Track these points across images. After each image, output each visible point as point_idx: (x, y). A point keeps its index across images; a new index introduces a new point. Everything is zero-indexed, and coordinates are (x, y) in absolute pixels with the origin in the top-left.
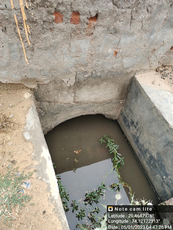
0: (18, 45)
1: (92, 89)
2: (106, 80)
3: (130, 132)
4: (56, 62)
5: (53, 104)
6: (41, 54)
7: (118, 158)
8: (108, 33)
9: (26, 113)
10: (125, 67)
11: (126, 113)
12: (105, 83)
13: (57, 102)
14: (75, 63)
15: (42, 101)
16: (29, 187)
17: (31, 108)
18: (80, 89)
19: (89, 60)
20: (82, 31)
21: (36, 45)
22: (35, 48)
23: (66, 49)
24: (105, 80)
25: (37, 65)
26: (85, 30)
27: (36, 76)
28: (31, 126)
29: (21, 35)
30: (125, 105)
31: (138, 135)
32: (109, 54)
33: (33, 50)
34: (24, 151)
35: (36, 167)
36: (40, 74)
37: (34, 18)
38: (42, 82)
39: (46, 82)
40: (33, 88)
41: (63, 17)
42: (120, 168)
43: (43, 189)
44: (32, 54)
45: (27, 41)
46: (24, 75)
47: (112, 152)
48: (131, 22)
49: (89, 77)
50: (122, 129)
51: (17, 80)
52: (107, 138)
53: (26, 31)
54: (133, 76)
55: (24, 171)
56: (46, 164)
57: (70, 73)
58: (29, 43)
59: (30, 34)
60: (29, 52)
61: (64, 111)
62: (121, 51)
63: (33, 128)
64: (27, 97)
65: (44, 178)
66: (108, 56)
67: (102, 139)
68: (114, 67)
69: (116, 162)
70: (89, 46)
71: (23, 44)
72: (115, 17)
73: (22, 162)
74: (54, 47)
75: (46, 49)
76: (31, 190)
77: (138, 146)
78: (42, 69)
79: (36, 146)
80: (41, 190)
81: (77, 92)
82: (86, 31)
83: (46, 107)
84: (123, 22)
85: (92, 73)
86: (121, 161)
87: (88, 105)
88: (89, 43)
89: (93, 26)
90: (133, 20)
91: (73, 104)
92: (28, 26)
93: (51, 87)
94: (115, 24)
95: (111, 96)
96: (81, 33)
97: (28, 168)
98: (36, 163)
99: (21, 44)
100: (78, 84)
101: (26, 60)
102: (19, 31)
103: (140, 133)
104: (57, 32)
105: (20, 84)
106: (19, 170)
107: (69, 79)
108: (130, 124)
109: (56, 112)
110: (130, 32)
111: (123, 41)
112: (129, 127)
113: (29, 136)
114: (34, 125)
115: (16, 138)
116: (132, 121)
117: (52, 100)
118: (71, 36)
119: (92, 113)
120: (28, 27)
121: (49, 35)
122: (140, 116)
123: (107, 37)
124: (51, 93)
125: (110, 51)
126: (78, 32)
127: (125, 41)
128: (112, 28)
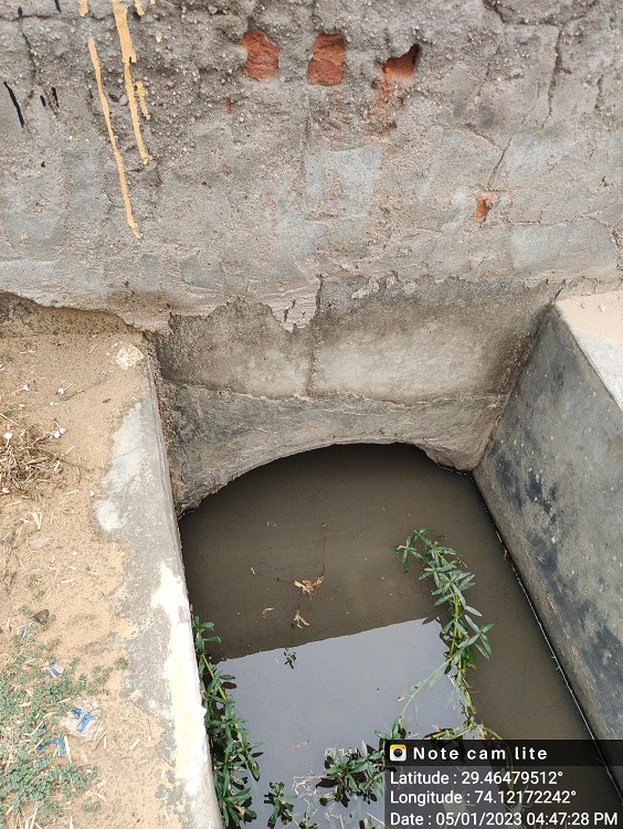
0: (102, 163)
1: (382, 346)
2: (436, 312)
3: (523, 525)
4: (243, 234)
5: (226, 394)
6: (186, 199)
7: (468, 628)
8: (459, 126)
9: (115, 424)
10: (517, 265)
11: (511, 448)
12: (433, 326)
13: (244, 387)
14: (317, 242)
15: (185, 382)
16: (88, 733)
17: (138, 406)
18: (332, 344)
19: (372, 230)
20: (351, 115)
21: (171, 164)
22: (167, 177)
23: (287, 185)
24: (435, 314)
25: (172, 241)
26: (366, 112)
27: (168, 287)
28: (127, 479)
29: (114, 120)
30: (507, 415)
31: (553, 540)
32: (457, 211)
33: (159, 183)
34: (89, 578)
35: (126, 649)
36: (183, 280)
37: (164, 55)
38: (189, 307)
39: (205, 310)
40: (153, 330)
41: (280, 56)
42: (473, 668)
43: (142, 746)
44: (155, 198)
45: (133, 147)
46: (119, 278)
47: (446, 598)
48: (553, 83)
49: (368, 299)
50: (491, 507)
51: (93, 296)
52: (429, 543)
53: (133, 107)
54: (547, 301)
55: (76, 662)
56: (166, 639)
57: (296, 279)
58: (144, 154)
59: (148, 118)
60: (144, 192)
61: (267, 426)
62: (505, 198)
63: (136, 487)
64: (127, 365)
65: (151, 695)
66: (452, 218)
67: (408, 543)
68: (475, 265)
69: (458, 640)
70: (378, 177)
71: (119, 158)
72: (491, 59)
73: (76, 620)
74: (240, 174)
75: (209, 180)
76: (93, 746)
77: (553, 585)
78: (191, 258)
79: (135, 559)
80: (134, 749)
81: (321, 355)
82: (369, 114)
83: (198, 406)
84: (520, 80)
85: (383, 284)
86: (479, 641)
87: (359, 408)
88: (378, 162)
89: (396, 93)
90: (562, 74)
91: (303, 399)
92: (140, 85)
93: (223, 330)
94: (489, 88)
95: (454, 376)
96: (347, 121)
97: (97, 647)
98: (128, 630)
99: (112, 157)
100: (327, 326)
101: (131, 222)
102: (104, 105)
103: (564, 534)
104: (254, 114)
105: (106, 313)
106: (60, 652)
107: (294, 303)
108: (523, 492)
109: (235, 428)
110: (546, 125)
111: (516, 158)
112: (520, 505)
113: (115, 516)
114: (141, 475)
115: (65, 520)
116: (533, 480)
117: (223, 381)
118: (307, 131)
119: (377, 439)
120: (142, 92)
121: (223, 125)
122: (569, 464)
123: (452, 140)
124: (222, 352)
125: (462, 198)
126: (334, 116)
127: (525, 159)
128: (472, 107)
